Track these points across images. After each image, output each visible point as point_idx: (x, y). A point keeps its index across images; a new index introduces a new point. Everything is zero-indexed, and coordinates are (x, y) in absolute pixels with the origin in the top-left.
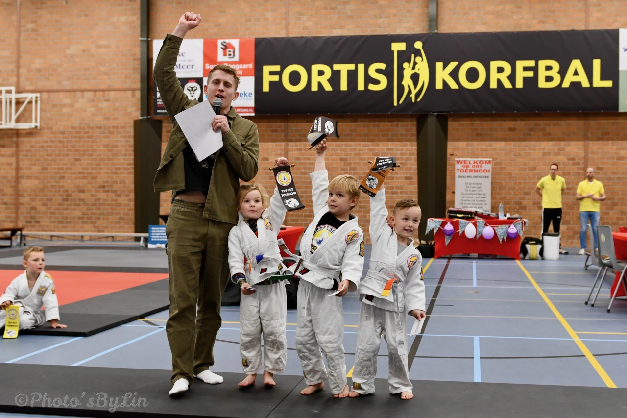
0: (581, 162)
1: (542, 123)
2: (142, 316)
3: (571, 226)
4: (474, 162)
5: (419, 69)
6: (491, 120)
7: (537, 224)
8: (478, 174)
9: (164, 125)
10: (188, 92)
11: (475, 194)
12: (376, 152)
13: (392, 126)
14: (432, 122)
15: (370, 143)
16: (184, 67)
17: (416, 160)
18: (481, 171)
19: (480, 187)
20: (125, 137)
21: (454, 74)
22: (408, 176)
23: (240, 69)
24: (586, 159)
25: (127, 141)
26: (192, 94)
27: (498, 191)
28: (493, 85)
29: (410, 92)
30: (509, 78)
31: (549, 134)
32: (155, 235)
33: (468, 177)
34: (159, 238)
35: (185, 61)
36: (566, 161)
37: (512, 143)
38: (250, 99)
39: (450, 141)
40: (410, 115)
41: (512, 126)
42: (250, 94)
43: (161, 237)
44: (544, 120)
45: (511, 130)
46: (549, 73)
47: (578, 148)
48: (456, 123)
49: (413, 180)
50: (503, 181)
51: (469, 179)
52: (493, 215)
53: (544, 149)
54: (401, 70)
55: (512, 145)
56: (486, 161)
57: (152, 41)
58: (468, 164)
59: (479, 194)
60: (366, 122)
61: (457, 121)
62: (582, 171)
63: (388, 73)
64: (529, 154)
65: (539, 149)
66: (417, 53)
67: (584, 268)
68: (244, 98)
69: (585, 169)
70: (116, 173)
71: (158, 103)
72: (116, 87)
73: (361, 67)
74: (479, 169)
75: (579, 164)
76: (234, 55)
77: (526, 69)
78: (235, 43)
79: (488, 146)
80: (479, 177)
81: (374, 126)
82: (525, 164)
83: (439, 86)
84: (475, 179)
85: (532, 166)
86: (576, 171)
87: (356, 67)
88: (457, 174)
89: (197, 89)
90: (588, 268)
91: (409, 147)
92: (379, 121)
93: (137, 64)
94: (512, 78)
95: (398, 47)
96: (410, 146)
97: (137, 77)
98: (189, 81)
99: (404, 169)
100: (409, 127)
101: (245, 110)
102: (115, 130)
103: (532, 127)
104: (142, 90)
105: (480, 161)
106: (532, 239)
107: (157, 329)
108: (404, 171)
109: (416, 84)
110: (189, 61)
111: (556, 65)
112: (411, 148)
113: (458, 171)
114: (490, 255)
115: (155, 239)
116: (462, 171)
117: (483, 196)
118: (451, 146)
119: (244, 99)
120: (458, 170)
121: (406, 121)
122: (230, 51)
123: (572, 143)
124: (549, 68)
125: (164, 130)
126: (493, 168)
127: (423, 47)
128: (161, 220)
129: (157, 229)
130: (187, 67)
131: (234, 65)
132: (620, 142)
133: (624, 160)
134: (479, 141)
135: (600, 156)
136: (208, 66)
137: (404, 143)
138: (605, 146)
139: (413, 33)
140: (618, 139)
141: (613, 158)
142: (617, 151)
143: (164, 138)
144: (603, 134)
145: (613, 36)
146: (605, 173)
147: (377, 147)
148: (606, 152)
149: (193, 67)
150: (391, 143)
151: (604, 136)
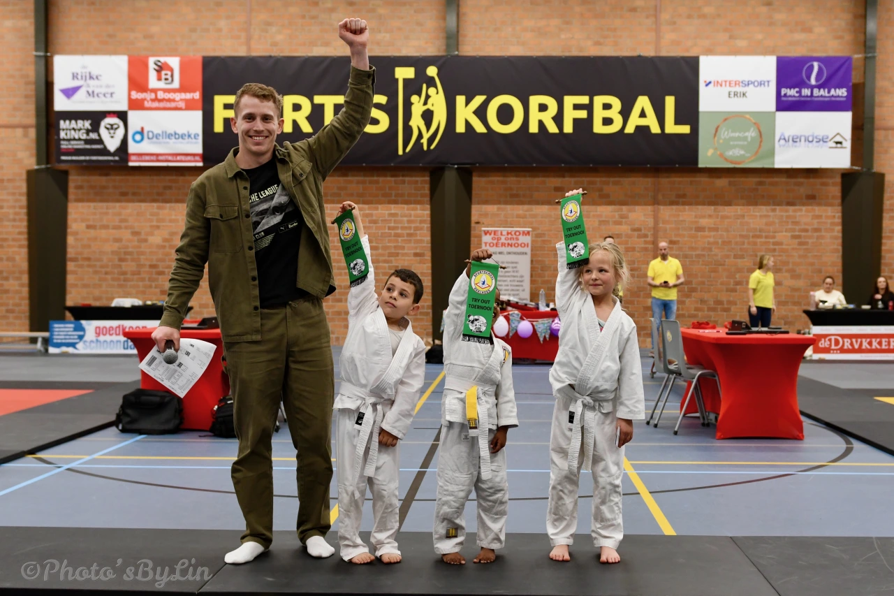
0: (649, 234)
1: (598, 180)
2: (32, 452)
4: (508, 233)
5: (433, 105)
6: (529, 176)
8: (513, 249)
9: (72, 178)
10: (106, 131)
11: (509, 276)
12: (374, 218)
13: (396, 182)
14: (450, 177)
15: (366, 206)
16: (100, 95)
17: (429, 229)
18: (516, 245)
19: (516, 267)
20: (14, 194)
21: (481, 113)
22: (418, 251)
23: (181, 100)
24: (656, 229)
25: (17, 201)
26: (112, 135)
27: (540, 271)
28: (533, 128)
29: (420, 136)
30: (554, 118)
31: (607, 196)
32: (58, 335)
33: (500, 253)
34: (65, 339)
35: (101, 86)
36: (630, 232)
38: (196, 143)
39: (475, 204)
40: (421, 167)
41: (558, 185)
42: (196, 136)
43: (67, 337)
44: (600, 177)
45: (557, 189)
46: (608, 114)
47: (645, 215)
48: (484, 179)
49: (426, 258)
50: (546, 259)
51: (500, 256)
52: (531, 305)
53: (600, 216)
54: (408, 105)
56: (524, 232)
57: (52, 57)
58: (500, 236)
59: (514, 276)
60: (360, 176)
61: (485, 176)
62: (650, 246)
63: (390, 109)
65: (594, 216)
66: (431, 82)
67: (650, 376)
68: (187, 140)
69: (655, 243)
71: (63, 147)
74: (513, 242)
75: (646, 236)
76: (172, 80)
77: (577, 107)
78: (174, 62)
79: (526, 211)
80: (515, 253)
81: (371, 182)
83: (460, 128)
84: (510, 256)
86: (643, 246)
89: (118, 127)
90: (655, 376)
91: (419, 212)
92: (378, 176)
93: (31, 90)
94: (558, 119)
95: (404, 73)
96: (421, 210)
97: (31, 108)
98: (107, 115)
99: (413, 241)
100: (419, 185)
101: (189, 158)
103: (585, 186)
104: (38, 127)
105: (516, 232)
108: (412, 245)
109: (428, 126)
110: (108, 86)
111: (616, 103)
112: (422, 213)
114: (528, 359)
115: (59, 341)
116: (492, 245)
117: (519, 279)
118: (477, 211)
119: (188, 143)
121: (416, 176)
122: (166, 74)
123: (637, 208)
124: (607, 107)
125: (71, 185)
126: (533, 241)
127: (438, 75)
128: (68, 314)
129: (62, 325)
130: (104, 95)
131: (172, 94)
132: (700, 207)
133: (705, 231)
134: (513, 204)
135: (673, 226)
136: (135, 95)
137: (412, 206)
138: (680, 213)
139: (424, 54)
140: (698, 204)
141: (691, 229)
142: (696, 220)
143: (71, 196)
144: (679, 196)
145: (692, 65)
146: (680, 249)
147: (375, 212)
148: (682, 221)
149: (114, 95)
150: (395, 205)
151: (680, 199)
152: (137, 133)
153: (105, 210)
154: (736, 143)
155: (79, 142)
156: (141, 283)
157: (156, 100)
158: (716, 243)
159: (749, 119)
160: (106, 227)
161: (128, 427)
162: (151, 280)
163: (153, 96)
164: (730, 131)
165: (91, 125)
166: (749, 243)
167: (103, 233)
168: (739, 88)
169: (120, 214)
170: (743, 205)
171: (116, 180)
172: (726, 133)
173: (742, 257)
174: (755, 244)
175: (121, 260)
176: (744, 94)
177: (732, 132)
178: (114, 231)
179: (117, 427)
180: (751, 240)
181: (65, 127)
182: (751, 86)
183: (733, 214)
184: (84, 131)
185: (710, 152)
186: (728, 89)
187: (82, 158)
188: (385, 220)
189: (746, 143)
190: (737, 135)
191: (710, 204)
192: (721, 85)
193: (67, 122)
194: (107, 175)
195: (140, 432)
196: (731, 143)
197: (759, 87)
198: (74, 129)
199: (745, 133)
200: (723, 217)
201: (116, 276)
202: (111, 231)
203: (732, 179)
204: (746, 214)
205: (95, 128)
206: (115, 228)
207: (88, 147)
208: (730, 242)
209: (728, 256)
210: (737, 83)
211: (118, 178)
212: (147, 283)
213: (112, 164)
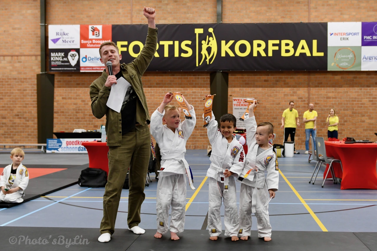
0: (306, 100)
1: (283, 77)
2: (44, 195)
3: (300, 137)
4: (244, 100)
5: (211, 45)
6: (254, 75)
7: (280, 136)
8: (246, 107)
9: (56, 77)
10: (71, 57)
12: (186, 94)
13: (195, 78)
14: (219, 76)
15: (182, 89)
16: (68, 42)
20: (31, 84)
21: (232, 48)
24: (309, 98)
25: (33, 87)
26: (73, 59)
27: (258, 117)
28: (255, 54)
29: (206, 58)
30: (264, 50)
31: (288, 84)
32: (51, 145)
33: (241, 109)
34: (53, 147)
35: (69, 38)
37: (266, 89)
39: (230, 87)
40: (206, 72)
41: (266, 79)
43: (54, 146)
44: (285, 75)
45: (265, 81)
46: (287, 48)
47: (304, 92)
48: (233, 77)
50: (261, 111)
51: (241, 110)
53: (284, 92)
54: (200, 45)
55: (266, 90)
57: (48, 26)
58: (241, 101)
60: (179, 76)
61: (234, 75)
62: (306, 105)
63: (193, 47)
64: (276, 95)
65: (282, 92)
66: (210, 35)
67: (308, 162)
69: (308, 104)
70: (26, 107)
71: (52, 64)
72: (25, 54)
73: (177, 43)
74: (247, 104)
75: (305, 101)
76: (99, 35)
77: (274, 45)
78: (100, 27)
79: (252, 90)
81: (184, 78)
82: (273, 101)
83: (223, 54)
84: (245, 110)
85: (278, 102)
86: (303, 105)
87: (174, 43)
88: (234, 107)
89: (76, 55)
90: (310, 162)
92: (187, 76)
93: (39, 40)
94: (266, 50)
95: (199, 31)
96: (206, 90)
97: (39, 47)
98: (71, 50)
99: (203, 104)
100: (205, 79)
102: (25, 80)
103: (278, 79)
104: (42, 56)
106: (278, 145)
107: (53, 203)
109: (209, 54)
110: (71, 38)
111: (291, 43)
112: (206, 92)
113: (235, 106)
115: (51, 147)
116: (237, 105)
118: (230, 90)
120: (235, 104)
121: (204, 76)
122: (96, 33)
123: (300, 88)
124: (287, 45)
125: (56, 80)
127: (213, 32)
128: (54, 136)
129: (52, 141)
130: (70, 42)
131: (99, 41)
132: (328, 88)
133: (330, 99)
134: (247, 88)
135: (317, 96)
136: (83, 42)
137: (203, 88)
138: (320, 91)
139: (207, 23)
140: (327, 87)
141: (324, 98)
142: (327, 94)
143: (56, 85)
144: (319, 84)
145: (324, 26)
146: (320, 106)
147: (186, 91)
148: (320, 94)
149: (74, 42)
150: (195, 88)
151: (319, 85)
152: (84, 58)
153: (70, 91)
154: (344, 60)
155: (59, 62)
156: (85, 123)
157: (92, 43)
158: (335, 104)
159: (350, 50)
160: (70, 98)
161: (84, 184)
162: (89, 121)
163: (91, 42)
164: (341, 55)
165: (64, 54)
166: (350, 104)
167: (69, 101)
168: (345, 36)
169: (76, 93)
170: (347, 87)
171: (75, 78)
172: (340, 55)
173: (347, 110)
174: (353, 104)
175: (77, 112)
176: (347, 39)
177: (342, 55)
178: (74, 100)
179: (79, 184)
180: (351, 102)
181: (53, 56)
182: (350, 35)
183: (343, 91)
184: (61, 57)
185: (333, 64)
186: (340, 36)
187: (60, 69)
188: (191, 95)
189: (348, 60)
190: (344, 56)
191: (333, 87)
192: (337, 35)
193: (54, 53)
194: (71, 76)
195: (89, 186)
196: (342, 60)
197: (354, 35)
198: (57, 56)
199: (348, 55)
200: (338, 92)
201: (75, 119)
202: (73, 100)
203: (342, 76)
204: (349, 91)
205: (66, 56)
206: (74, 99)
207: (63, 64)
208: (341, 103)
209: (341, 110)
210: (344, 34)
211: (76, 77)
212: (88, 122)
213: (73, 71)
